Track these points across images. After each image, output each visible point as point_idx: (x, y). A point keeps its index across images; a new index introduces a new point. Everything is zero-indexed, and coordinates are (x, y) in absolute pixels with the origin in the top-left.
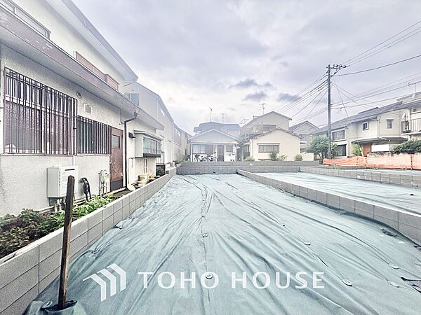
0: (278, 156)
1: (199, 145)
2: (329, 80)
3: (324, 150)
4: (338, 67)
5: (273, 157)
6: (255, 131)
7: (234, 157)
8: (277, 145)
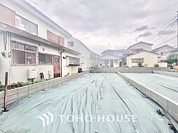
0: (143, 64)
1: (102, 60)
5: (140, 65)
6: (130, 52)
8: (143, 59)
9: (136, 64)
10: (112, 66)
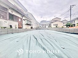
0: (58, 27)
1: (41, 25)
2: (71, 9)
3: (69, 26)
4: (73, 6)
7: (48, 27)
8: (58, 24)
9: (55, 27)
10: (45, 27)
